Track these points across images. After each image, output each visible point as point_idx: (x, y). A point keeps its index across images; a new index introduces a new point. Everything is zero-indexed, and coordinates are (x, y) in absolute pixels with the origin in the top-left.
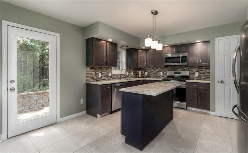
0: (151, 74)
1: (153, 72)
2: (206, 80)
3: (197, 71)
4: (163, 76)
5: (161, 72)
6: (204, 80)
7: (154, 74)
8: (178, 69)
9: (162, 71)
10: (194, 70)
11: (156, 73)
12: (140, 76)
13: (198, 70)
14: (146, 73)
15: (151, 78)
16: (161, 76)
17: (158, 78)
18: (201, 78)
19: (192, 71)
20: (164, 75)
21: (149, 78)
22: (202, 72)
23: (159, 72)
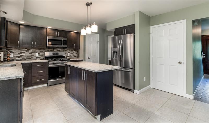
0: (21, 56)
1: (25, 53)
2: (74, 58)
3: (69, 52)
4: (40, 58)
5: (36, 54)
6: (73, 58)
7: (25, 56)
8: (54, 50)
9: (38, 52)
10: (67, 51)
11: (29, 54)
12: (2, 60)
13: (69, 51)
14: (12, 55)
16: (36, 57)
17: (32, 60)
18: (71, 57)
19: (66, 52)
20: (40, 56)
21: (17, 61)
22: (72, 53)
23: (33, 53)
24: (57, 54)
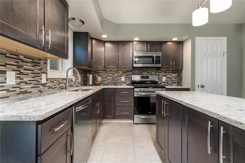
0: (108, 79)
1: (111, 76)
2: (173, 85)
3: (164, 76)
4: (126, 82)
5: (122, 77)
6: (171, 85)
7: (111, 80)
8: (144, 73)
9: (124, 75)
10: (161, 74)
11: (116, 77)
12: (91, 83)
13: (165, 74)
14: (99, 79)
15: (107, 85)
16: (122, 82)
17: (117, 85)
18: (167, 83)
19: (160, 75)
20: (126, 80)
21: (104, 85)
22: (169, 76)
23: (119, 76)
24: (147, 77)
